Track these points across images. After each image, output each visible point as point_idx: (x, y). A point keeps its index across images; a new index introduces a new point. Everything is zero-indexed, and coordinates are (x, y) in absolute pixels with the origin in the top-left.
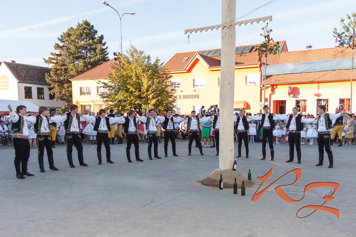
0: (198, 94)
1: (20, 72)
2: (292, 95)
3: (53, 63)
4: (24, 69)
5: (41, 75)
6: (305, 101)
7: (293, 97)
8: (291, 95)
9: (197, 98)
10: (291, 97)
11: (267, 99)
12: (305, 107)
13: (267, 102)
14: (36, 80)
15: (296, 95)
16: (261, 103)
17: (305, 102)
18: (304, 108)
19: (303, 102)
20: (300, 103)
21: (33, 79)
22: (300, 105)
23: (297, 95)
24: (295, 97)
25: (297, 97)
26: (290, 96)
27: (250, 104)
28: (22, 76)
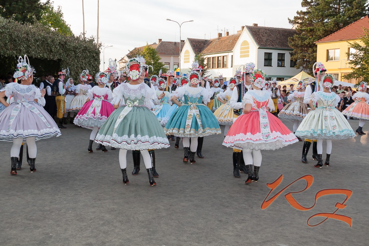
1: (262, 36)
3: (298, 23)
4: (266, 33)
5: (283, 39)
14: (278, 45)
21: (274, 44)
28: (263, 41)
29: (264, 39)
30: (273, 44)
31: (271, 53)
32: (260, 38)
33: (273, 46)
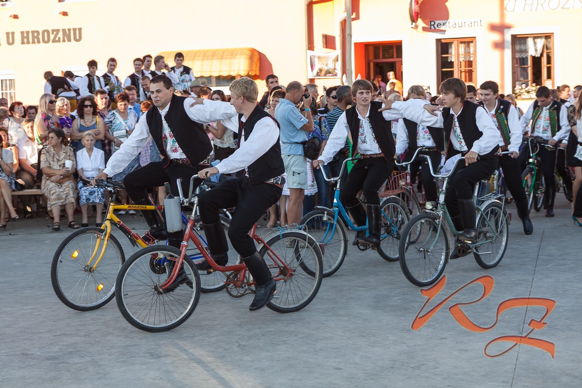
0: (77, 27)
2: (423, 20)
6: (469, 43)
7: (424, 29)
8: (420, 23)
9: (76, 40)
10: (420, 29)
11: (334, 37)
12: (470, 64)
13: (334, 48)
15: (437, 22)
16: (310, 53)
17: (469, 46)
18: (467, 69)
19: (462, 47)
20: (453, 50)
22: (453, 58)
23: (442, 22)
24: (435, 31)
25: (442, 28)
26: (416, 27)
27: (270, 58)
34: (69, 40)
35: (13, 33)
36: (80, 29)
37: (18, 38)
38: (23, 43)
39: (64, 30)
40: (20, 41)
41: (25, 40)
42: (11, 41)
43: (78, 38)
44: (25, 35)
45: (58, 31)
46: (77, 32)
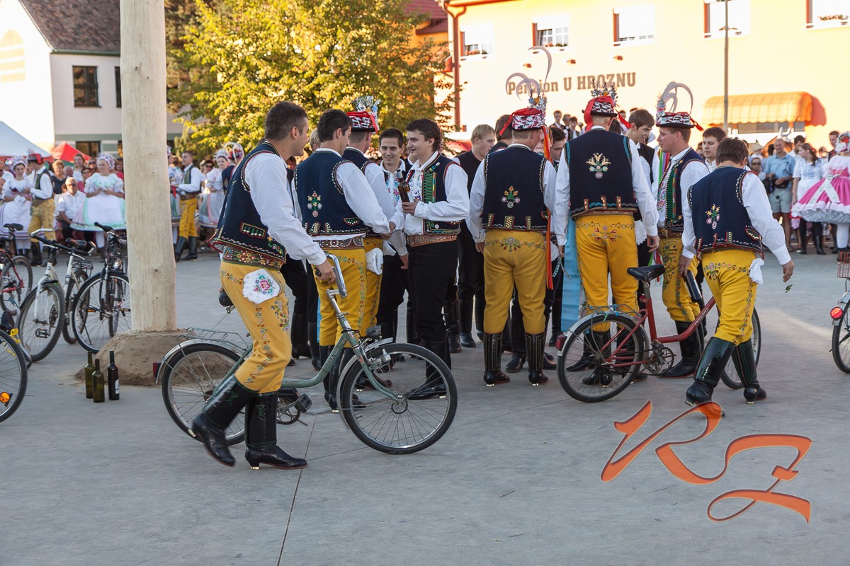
0: (631, 72)
9: (630, 85)
28: (66, 31)
29: (70, 24)
30: (97, 41)
31: (95, 68)
32: (56, 21)
33: (98, 45)
34: (623, 85)
35: (570, 79)
36: (634, 74)
37: (575, 83)
38: (579, 88)
39: (618, 75)
40: (576, 86)
41: (582, 86)
42: (568, 87)
43: (631, 82)
44: (581, 80)
45: (613, 76)
46: (631, 76)
